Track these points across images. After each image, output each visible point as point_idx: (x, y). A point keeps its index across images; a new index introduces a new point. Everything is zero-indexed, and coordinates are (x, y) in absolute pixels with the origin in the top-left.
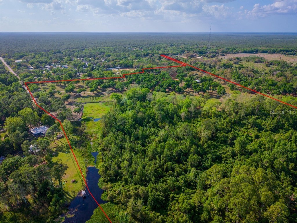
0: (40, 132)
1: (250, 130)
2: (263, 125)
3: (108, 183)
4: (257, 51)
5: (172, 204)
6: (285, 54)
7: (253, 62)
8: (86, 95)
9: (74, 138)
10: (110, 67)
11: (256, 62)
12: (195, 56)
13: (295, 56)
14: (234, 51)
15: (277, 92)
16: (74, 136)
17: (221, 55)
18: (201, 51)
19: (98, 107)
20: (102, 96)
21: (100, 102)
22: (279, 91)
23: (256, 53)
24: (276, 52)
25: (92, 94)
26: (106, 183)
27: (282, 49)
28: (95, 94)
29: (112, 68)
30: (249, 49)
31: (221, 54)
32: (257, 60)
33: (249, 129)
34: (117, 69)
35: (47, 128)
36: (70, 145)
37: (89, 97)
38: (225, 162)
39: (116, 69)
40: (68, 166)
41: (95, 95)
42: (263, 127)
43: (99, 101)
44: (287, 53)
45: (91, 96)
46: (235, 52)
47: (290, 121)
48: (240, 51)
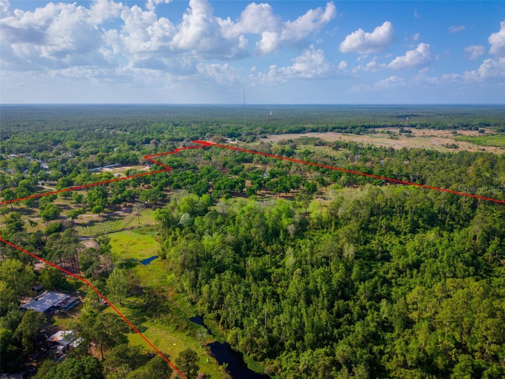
0: (51, 306)
1: (386, 236)
2: (398, 227)
3: (264, 361)
4: (305, 130)
5: (384, 361)
6: (340, 132)
7: (312, 145)
8: (86, 221)
9: (131, 301)
10: (94, 167)
11: (316, 145)
12: (227, 140)
13: (353, 134)
14: (276, 131)
15: (379, 182)
16: (128, 298)
17: (263, 138)
18: (231, 133)
19: (129, 240)
20: (120, 219)
21: (123, 230)
22: (381, 181)
23: (305, 133)
24: (328, 131)
25: (95, 217)
26: (263, 362)
27: (334, 126)
28: (103, 216)
29: (98, 167)
30: (293, 127)
31: (262, 135)
32: (317, 142)
33: (384, 234)
34: (108, 167)
35: (60, 295)
36: (137, 315)
37: (95, 223)
38: (397, 284)
39: (107, 169)
40: (167, 354)
41: (105, 219)
42: (397, 229)
43: (121, 228)
44: (343, 131)
45: (98, 222)
46: (278, 132)
47: (423, 217)
48: (284, 131)
